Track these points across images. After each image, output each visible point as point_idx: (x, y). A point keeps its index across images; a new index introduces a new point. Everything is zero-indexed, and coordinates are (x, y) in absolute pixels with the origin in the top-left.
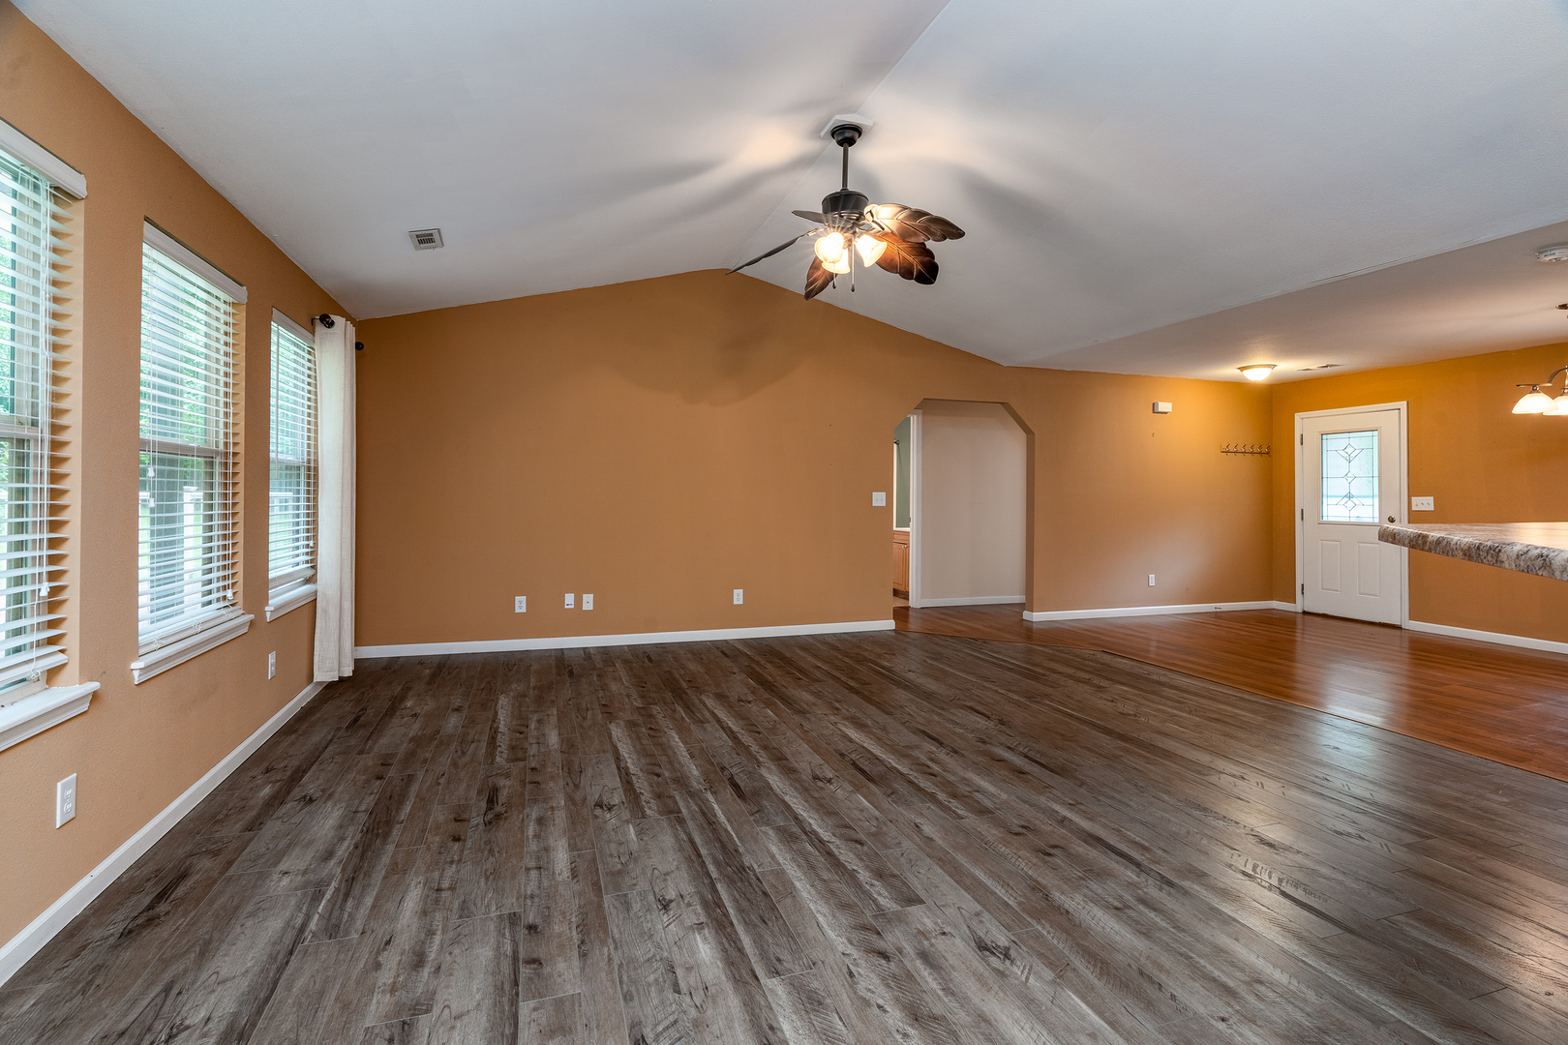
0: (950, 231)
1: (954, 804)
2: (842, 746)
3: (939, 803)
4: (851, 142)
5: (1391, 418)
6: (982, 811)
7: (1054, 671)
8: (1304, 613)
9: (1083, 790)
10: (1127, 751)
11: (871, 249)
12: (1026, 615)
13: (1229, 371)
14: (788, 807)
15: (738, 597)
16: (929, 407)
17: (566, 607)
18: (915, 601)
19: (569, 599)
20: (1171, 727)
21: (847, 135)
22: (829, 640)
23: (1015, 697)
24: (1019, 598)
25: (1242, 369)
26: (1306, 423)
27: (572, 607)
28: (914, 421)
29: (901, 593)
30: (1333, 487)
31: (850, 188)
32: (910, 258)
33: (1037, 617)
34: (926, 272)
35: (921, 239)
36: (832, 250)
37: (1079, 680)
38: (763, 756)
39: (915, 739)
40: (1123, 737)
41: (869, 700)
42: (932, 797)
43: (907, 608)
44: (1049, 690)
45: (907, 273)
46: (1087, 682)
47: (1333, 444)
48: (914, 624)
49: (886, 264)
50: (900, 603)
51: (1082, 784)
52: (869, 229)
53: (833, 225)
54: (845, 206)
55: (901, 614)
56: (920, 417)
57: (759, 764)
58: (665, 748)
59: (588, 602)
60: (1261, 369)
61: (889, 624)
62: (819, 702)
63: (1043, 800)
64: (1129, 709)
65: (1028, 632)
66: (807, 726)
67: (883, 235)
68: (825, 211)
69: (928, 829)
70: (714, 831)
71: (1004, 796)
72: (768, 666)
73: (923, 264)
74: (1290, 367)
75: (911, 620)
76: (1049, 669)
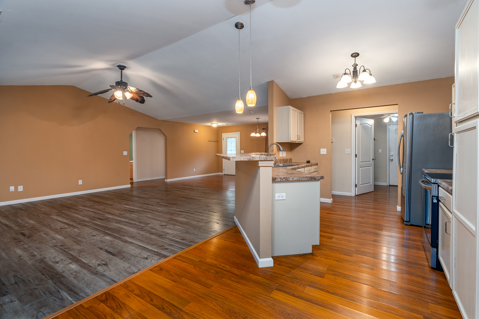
0: (149, 95)
1: (153, 212)
2: (125, 209)
3: (150, 213)
4: (123, 69)
5: (237, 135)
6: (159, 212)
7: (173, 190)
8: (224, 175)
9: (179, 206)
10: (187, 200)
11: (129, 95)
12: (166, 180)
13: (209, 124)
14: (116, 219)
15: (80, 182)
16: (138, 129)
17: (11, 191)
18: (135, 180)
19: (12, 188)
20: (195, 195)
21: (122, 68)
22: (112, 191)
23: (164, 195)
24: (163, 177)
25: (212, 124)
26: (224, 135)
27: (14, 190)
28: (134, 133)
29: (132, 179)
30: (229, 149)
31: (124, 80)
32: (138, 98)
33: (168, 180)
34: (142, 101)
35: (142, 95)
36: (118, 94)
37: (178, 191)
38: (104, 213)
39: (142, 205)
40: (186, 198)
41: (129, 201)
42: (149, 212)
43: (133, 182)
44: (172, 193)
45: (137, 100)
46: (179, 191)
47: (229, 140)
48: (134, 185)
49: (132, 98)
50: (132, 181)
51: (178, 205)
52: (128, 91)
53: (119, 89)
54: (122, 84)
55: (132, 183)
56: (136, 131)
57: (104, 215)
58: (74, 217)
59: (20, 188)
60: (215, 124)
61: (129, 186)
62: (115, 203)
63: (171, 208)
64: (188, 194)
65: (166, 184)
66: (113, 207)
67: (131, 92)
68: (116, 85)
69: (149, 216)
70: (99, 225)
71: (164, 209)
72: (95, 198)
73: (141, 99)
74: (221, 124)
75: (134, 184)
76: (172, 190)
